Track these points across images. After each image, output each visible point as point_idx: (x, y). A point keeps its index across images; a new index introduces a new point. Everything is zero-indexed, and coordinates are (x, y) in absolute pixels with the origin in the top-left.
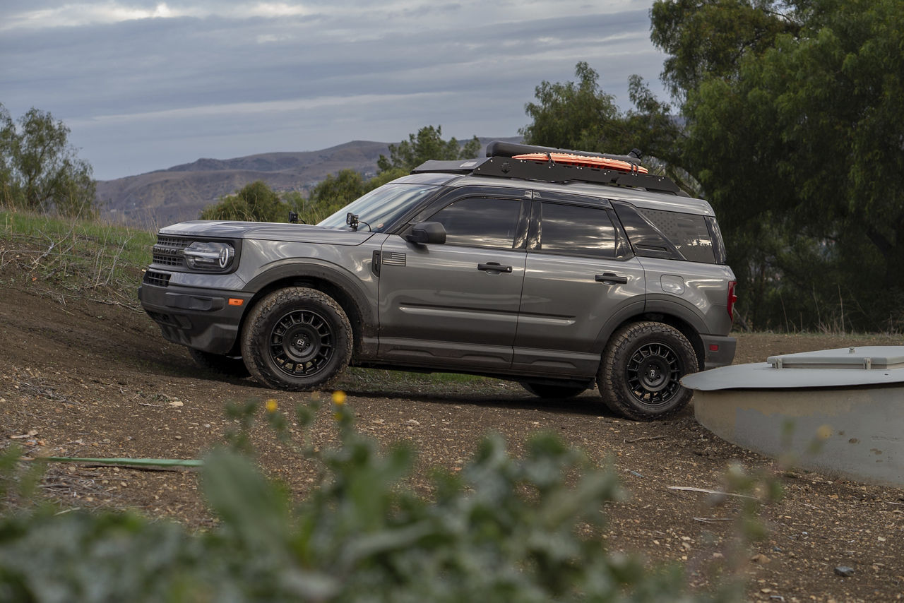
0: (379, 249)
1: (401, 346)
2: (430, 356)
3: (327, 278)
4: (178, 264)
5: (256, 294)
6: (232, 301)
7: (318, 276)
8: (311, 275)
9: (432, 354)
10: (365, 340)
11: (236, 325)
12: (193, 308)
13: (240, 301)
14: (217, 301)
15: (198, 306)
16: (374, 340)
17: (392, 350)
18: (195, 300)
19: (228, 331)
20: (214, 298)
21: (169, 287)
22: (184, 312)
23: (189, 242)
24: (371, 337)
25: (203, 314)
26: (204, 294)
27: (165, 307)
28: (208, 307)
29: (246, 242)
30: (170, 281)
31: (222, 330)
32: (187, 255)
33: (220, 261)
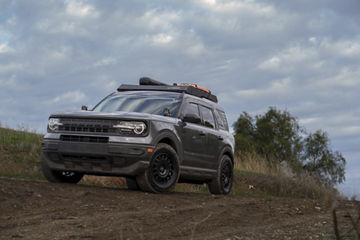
6: (149, 150)
12: (131, 153)
13: (152, 150)
18: (132, 149)
20: (143, 149)
21: (109, 144)
22: (125, 156)
26: (137, 147)
27: (106, 153)
28: (139, 153)
29: (152, 122)
30: (110, 140)
31: (144, 164)
32: (118, 128)
33: (134, 130)
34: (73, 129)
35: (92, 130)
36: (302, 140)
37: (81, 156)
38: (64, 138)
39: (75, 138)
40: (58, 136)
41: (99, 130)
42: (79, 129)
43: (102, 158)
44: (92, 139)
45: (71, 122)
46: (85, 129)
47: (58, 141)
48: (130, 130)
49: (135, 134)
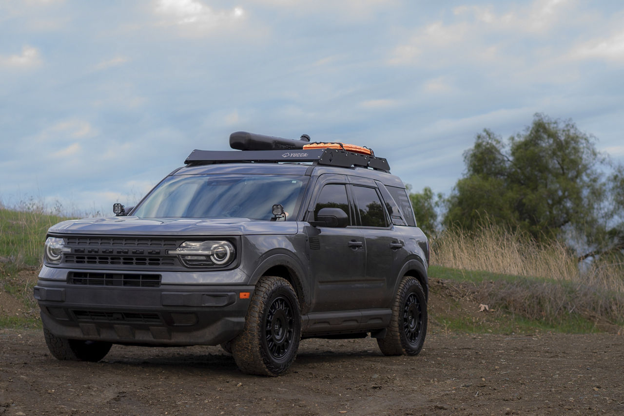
1: (318, 320)
2: (328, 326)
3: (289, 266)
4: (163, 263)
5: (256, 286)
6: (242, 295)
7: (285, 264)
10: (303, 317)
11: (243, 316)
12: (207, 305)
13: (248, 294)
14: (230, 296)
15: (211, 303)
16: (306, 317)
17: (314, 324)
18: (207, 297)
20: (229, 294)
21: (162, 287)
22: (195, 309)
24: (304, 314)
25: (217, 309)
26: (217, 291)
27: (159, 307)
28: (223, 302)
29: (246, 238)
30: (163, 281)
31: (234, 322)
32: (179, 255)
33: (212, 257)
34: (92, 259)
35: (128, 260)
36: (603, 180)
37: (109, 313)
38: (75, 277)
39: (96, 278)
40: (63, 274)
41: (141, 260)
42: (104, 259)
43: (151, 315)
44: (129, 279)
45: (87, 247)
46: (115, 259)
47: (65, 284)
48: (204, 258)
49: (214, 264)
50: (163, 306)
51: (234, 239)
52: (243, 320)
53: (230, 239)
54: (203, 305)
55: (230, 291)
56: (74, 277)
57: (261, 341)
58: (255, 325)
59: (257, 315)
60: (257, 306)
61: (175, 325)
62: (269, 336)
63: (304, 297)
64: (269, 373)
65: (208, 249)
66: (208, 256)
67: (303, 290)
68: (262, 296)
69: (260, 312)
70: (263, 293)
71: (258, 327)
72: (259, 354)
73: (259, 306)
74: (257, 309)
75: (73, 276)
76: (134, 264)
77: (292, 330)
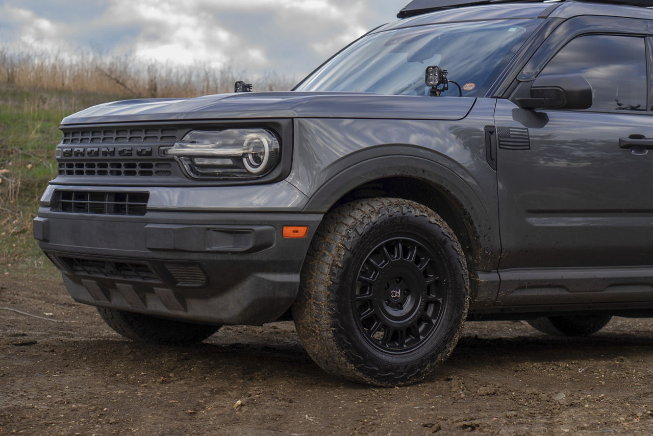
0: (492, 123)
1: (529, 281)
2: (564, 293)
3: (428, 178)
4: (157, 172)
5: (326, 214)
6: (288, 231)
7: (414, 175)
8: (405, 174)
9: (567, 290)
10: (482, 277)
11: (296, 272)
12: (214, 248)
13: (302, 231)
14: (261, 233)
15: (225, 244)
16: (494, 277)
17: (517, 289)
18: (215, 234)
19: (283, 284)
20: (257, 228)
21: (148, 215)
22: (195, 257)
23: (179, 133)
24: (488, 272)
25: (235, 258)
26: (235, 222)
27: (144, 252)
28: (246, 245)
29: (300, 124)
30: (150, 204)
31: (274, 283)
32: (179, 156)
33: (245, 160)
34: (80, 167)
35: (116, 168)
38: (66, 200)
41: (130, 167)
46: (102, 167)
47: (47, 210)
48: (229, 162)
49: (249, 172)
50: (150, 249)
51: (278, 125)
52: (295, 278)
53: (270, 126)
54: (208, 249)
55: (261, 224)
56: (63, 199)
57: (336, 320)
58: (322, 288)
59: (327, 270)
60: (330, 252)
61: (179, 284)
62: (369, 309)
63: (478, 237)
64: (367, 379)
65: (238, 144)
66: (238, 159)
67: (476, 224)
68: (344, 233)
69: (334, 265)
70: (346, 228)
71: (329, 293)
72: (334, 344)
73: (333, 252)
74: (329, 259)
75: (61, 197)
76: (122, 174)
77: (440, 300)
